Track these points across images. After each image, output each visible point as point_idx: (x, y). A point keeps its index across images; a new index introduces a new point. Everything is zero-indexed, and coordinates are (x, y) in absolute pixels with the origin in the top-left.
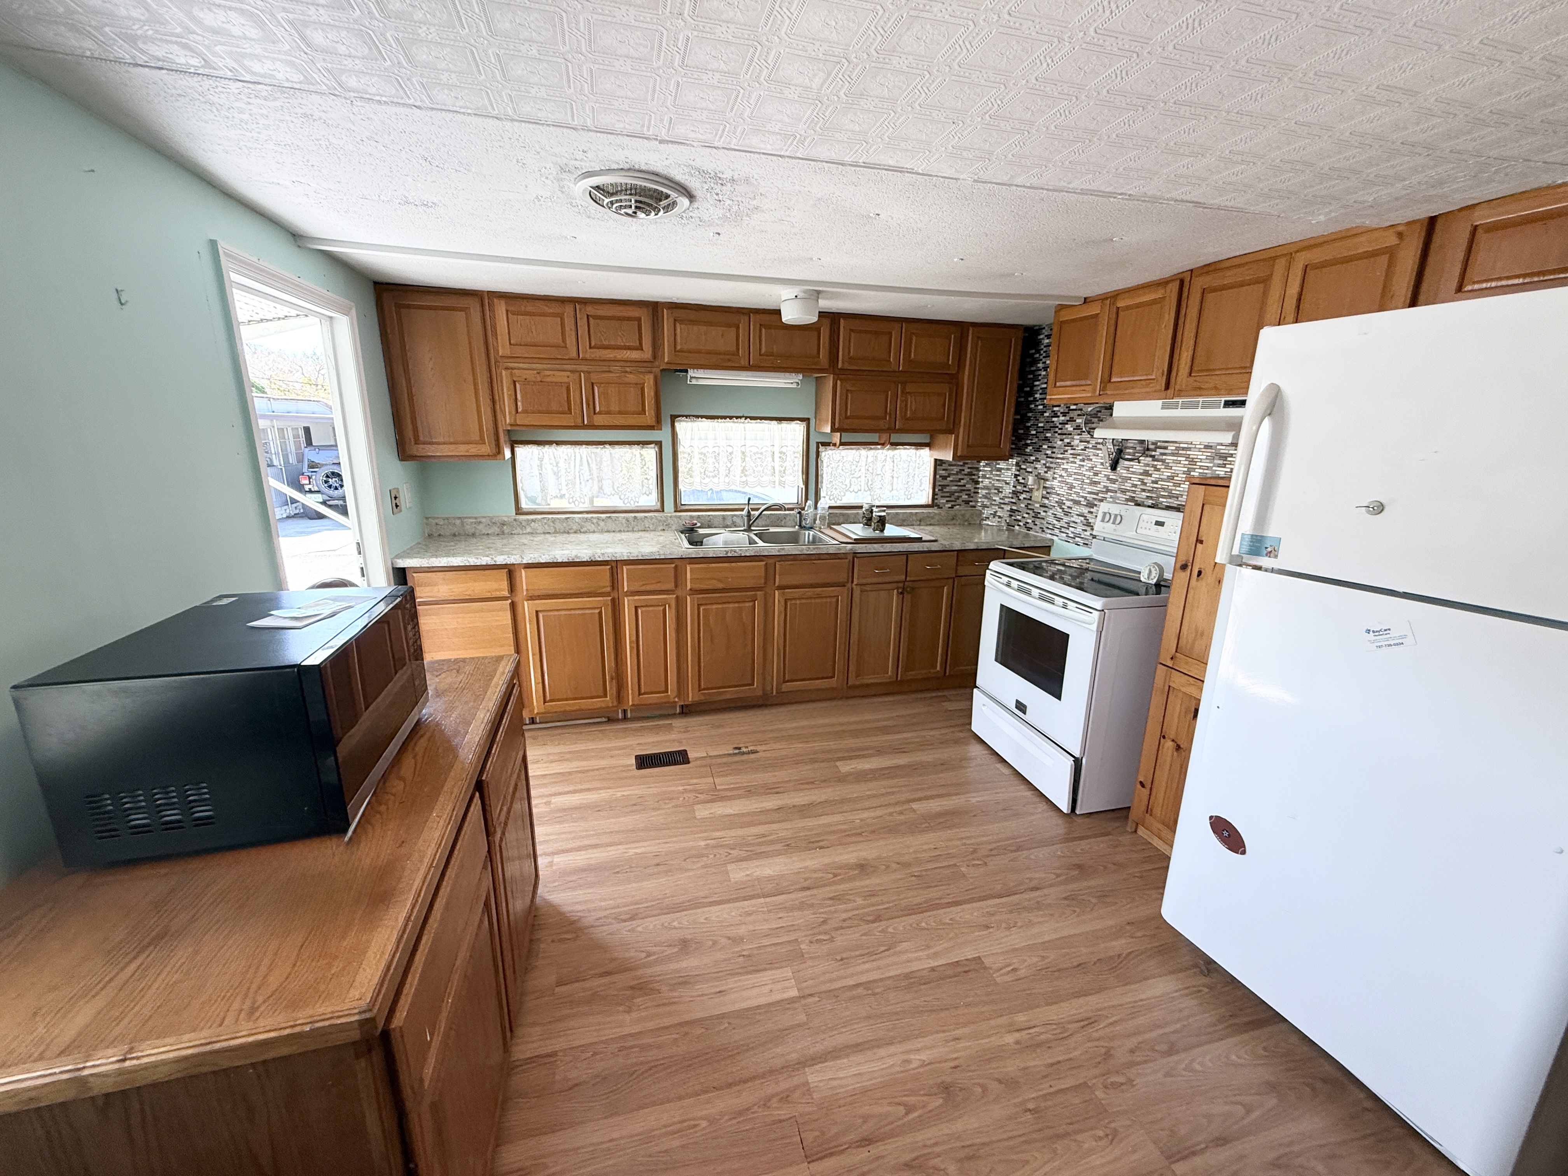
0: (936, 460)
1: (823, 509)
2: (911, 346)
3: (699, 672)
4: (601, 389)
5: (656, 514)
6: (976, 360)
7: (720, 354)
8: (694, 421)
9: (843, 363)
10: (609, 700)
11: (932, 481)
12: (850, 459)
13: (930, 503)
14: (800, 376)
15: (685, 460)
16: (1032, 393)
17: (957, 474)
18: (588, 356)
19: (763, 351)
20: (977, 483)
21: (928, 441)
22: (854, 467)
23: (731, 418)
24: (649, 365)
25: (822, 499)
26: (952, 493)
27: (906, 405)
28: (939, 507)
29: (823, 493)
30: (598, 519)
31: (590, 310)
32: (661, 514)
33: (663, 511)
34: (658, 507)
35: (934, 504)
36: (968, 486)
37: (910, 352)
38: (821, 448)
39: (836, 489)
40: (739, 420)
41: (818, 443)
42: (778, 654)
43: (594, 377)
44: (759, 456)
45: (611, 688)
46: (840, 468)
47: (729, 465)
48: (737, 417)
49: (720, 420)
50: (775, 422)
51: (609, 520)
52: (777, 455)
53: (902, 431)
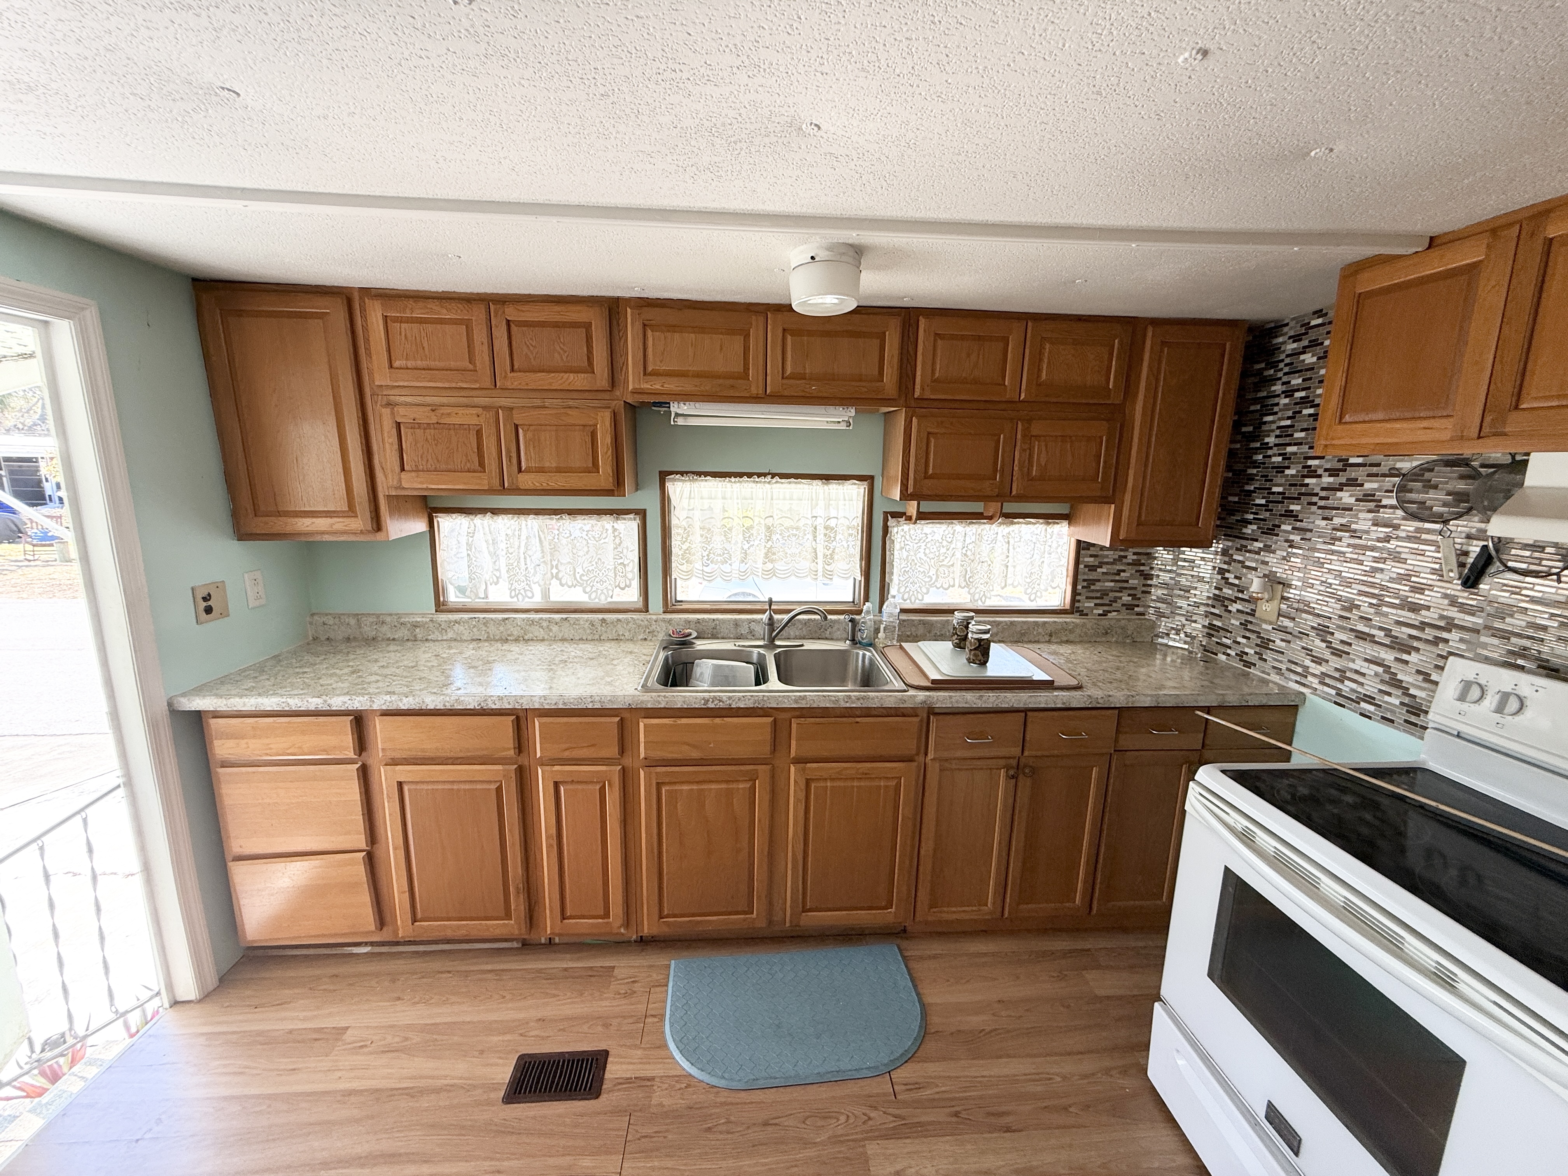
0: (1079, 542)
1: (891, 615)
2: (1041, 360)
3: (660, 888)
4: (530, 435)
5: (636, 616)
6: (1157, 380)
7: (719, 377)
8: (694, 480)
9: (923, 389)
10: (513, 926)
11: (1071, 573)
12: (938, 537)
13: (1068, 607)
14: (852, 412)
15: (679, 538)
16: (1257, 435)
17: (1113, 563)
18: (508, 384)
19: (789, 371)
20: (1149, 577)
21: (1066, 512)
22: (943, 550)
23: (750, 475)
24: (607, 396)
25: (890, 599)
26: (1104, 593)
27: (1031, 456)
28: (1082, 613)
29: (893, 591)
30: (550, 621)
31: (511, 312)
32: (641, 616)
33: (647, 611)
34: (640, 605)
35: (1074, 609)
36: (1133, 582)
37: (1040, 370)
38: (891, 522)
39: (913, 583)
40: (762, 479)
41: (886, 513)
42: (794, 867)
43: (518, 418)
44: (794, 532)
45: (518, 904)
46: (922, 550)
47: (746, 547)
48: (759, 475)
49: (733, 479)
50: (818, 482)
51: (567, 624)
52: (821, 531)
53: (1021, 498)
